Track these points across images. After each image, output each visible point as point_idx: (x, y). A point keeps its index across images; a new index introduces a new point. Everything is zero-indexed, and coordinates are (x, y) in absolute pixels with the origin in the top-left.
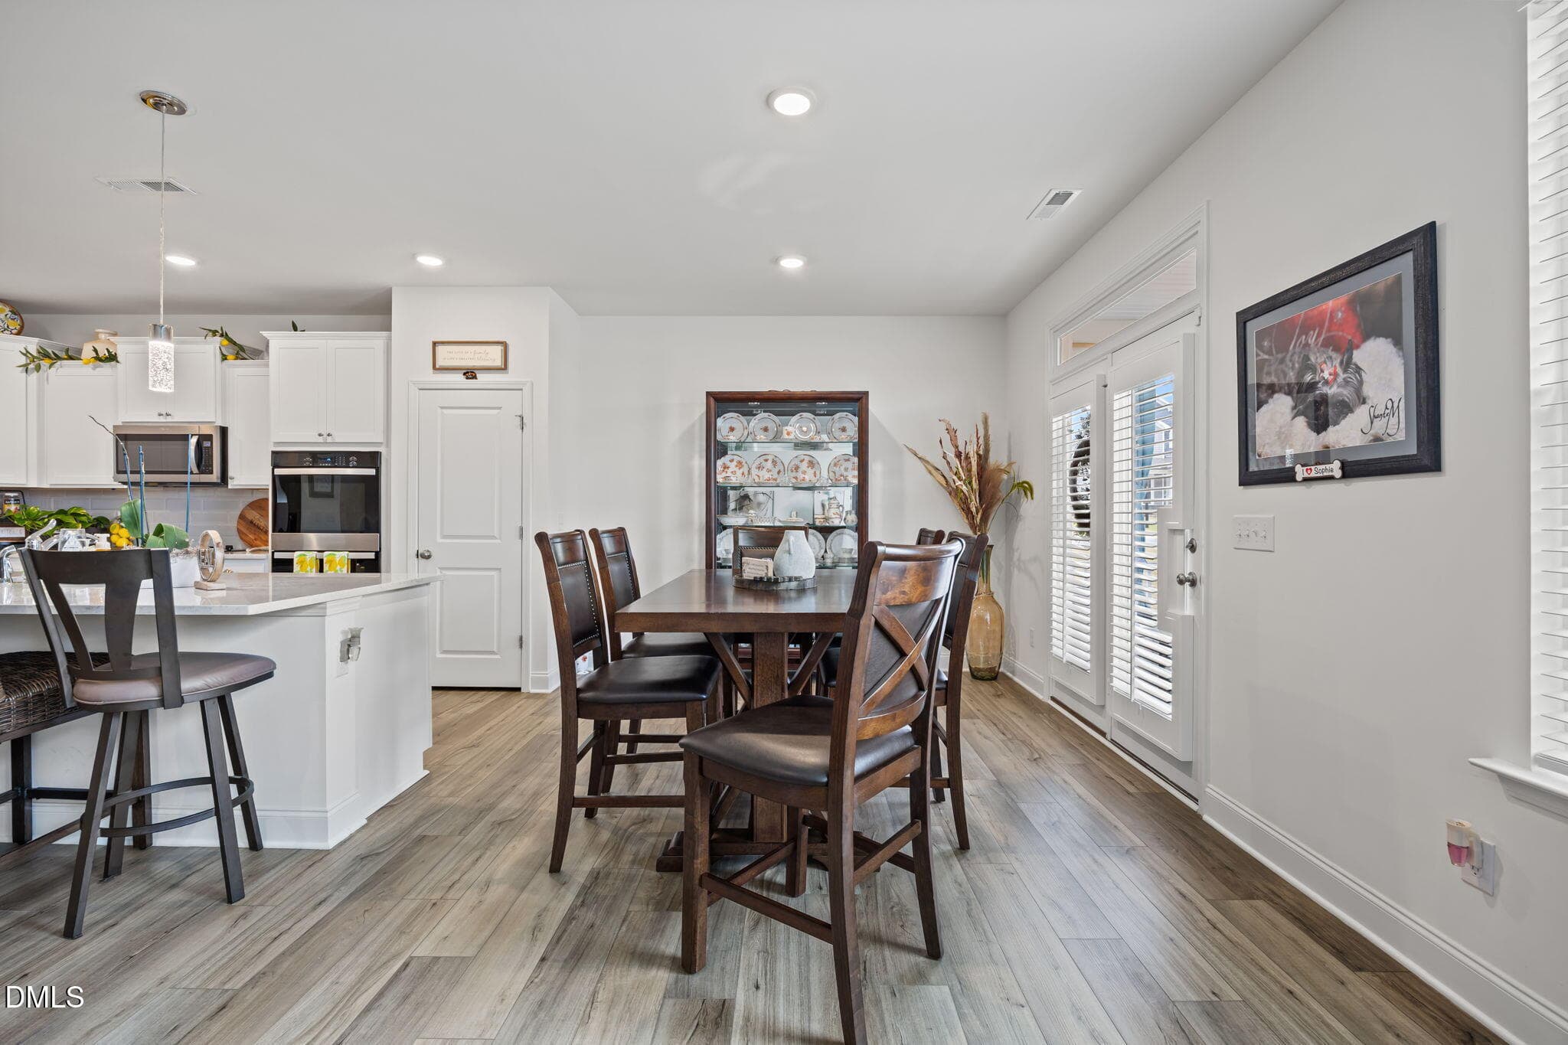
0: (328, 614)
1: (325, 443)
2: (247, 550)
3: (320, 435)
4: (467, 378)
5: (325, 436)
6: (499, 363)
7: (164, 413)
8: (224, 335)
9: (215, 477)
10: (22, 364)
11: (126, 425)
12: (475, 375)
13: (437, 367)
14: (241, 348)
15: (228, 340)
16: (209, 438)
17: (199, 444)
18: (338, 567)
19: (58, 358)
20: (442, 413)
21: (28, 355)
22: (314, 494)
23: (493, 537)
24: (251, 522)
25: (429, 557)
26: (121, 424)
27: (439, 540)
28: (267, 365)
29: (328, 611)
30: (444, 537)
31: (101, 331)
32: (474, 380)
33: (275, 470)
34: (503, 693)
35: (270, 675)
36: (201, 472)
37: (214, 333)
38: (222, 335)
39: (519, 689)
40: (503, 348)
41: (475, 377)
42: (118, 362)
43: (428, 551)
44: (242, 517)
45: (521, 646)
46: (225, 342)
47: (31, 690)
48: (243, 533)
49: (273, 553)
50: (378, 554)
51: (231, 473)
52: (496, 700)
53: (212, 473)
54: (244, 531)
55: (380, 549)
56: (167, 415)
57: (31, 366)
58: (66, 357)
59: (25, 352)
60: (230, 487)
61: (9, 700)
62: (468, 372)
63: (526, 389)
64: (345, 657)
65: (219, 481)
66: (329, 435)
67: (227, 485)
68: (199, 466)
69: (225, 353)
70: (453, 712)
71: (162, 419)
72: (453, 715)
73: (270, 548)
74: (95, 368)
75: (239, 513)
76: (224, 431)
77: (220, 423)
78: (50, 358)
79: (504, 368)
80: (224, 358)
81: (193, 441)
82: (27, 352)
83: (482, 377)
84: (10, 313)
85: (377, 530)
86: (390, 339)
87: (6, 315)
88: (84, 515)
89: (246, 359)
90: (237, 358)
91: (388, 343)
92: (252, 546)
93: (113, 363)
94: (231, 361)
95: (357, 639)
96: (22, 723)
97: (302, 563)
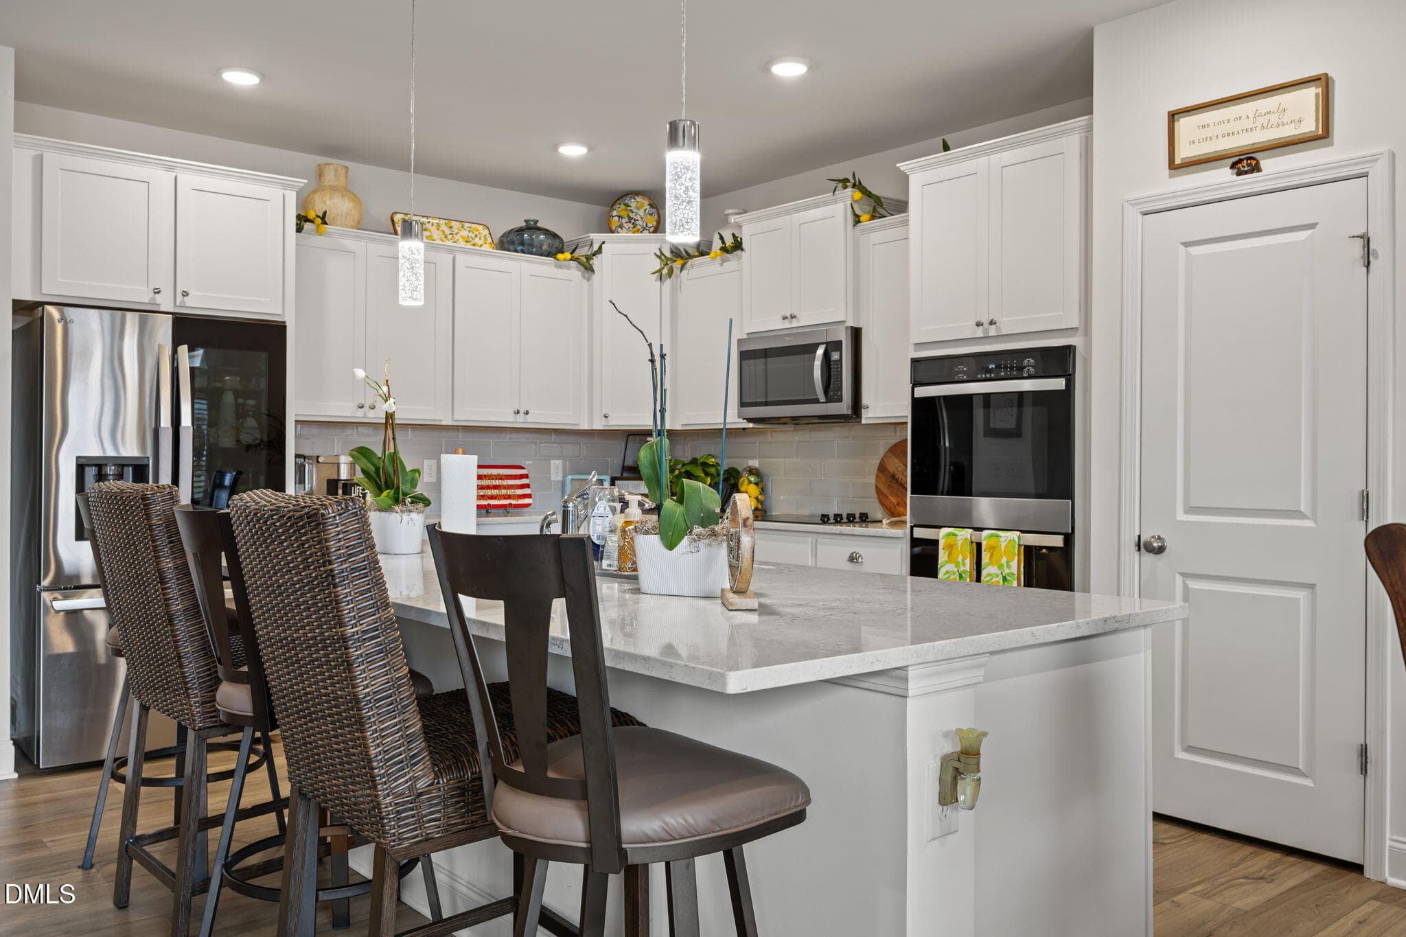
0: (911, 693)
1: (987, 338)
2: (885, 521)
3: (979, 324)
4: (1239, 173)
5: (986, 325)
6: (1310, 125)
7: (788, 315)
8: (858, 186)
9: (844, 407)
10: (657, 269)
11: (752, 336)
12: (1258, 163)
13: (1178, 161)
14: (878, 201)
15: (861, 191)
16: (837, 345)
17: (826, 355)
18: (1004, 560)
19: (690, 256)
20: (1188, 254)
21: (663, 257)
22: (992, 433)
23: (1298, 514)
24: (893, 476)
25: (1161, 550)
26: (745, 336)
27: (1181, 516)
28: (906, 222)
29: (911, 685)
30: (1191, 510)
31: (731, 211)
32: (1255, 175)
33: (916, 389)
34: (1320, 868)
35: (797, 818)
36: (829, 400)
37: (844, 182)
38: (854, 186)
39: (1358, 868)
40: (1319, 90)
41: (1256, 168)
42: (742, 250)
43: (1159, 538)
44: (882, 468)
45: (1364, 769)
46: (858, 195)
47: (471, 767)
48: (883, 494)
49: (912, 528)
50: (1069, 538)
51: (865, 400)
52: (1305, 883)
53: (840, 400)
54: (885, 490)
55: (1073, 528)
56: (793, 317)
57: (665, 271)
58: (697, 254)
59: (659, 254)
60: (863, 422)
61: (438, 783)
62: (1240, 161)
63: (1379, 172)
64: (948, 796)
65: (849, 412)
66: (992, 323)
67: (861, 418)
68: (826, 392)
69: (858, 212)
70: (1206, 895)
71: (787, 325)
72: (1207, 904)
73: (908, 518)
74: (724, 261)
75: (878, 462)
76: (856, 334)
77: (851, 323)
78: (682, 257)
79: (1324, 135)
80: (857, 220)
81: (820, 351)
82: (661, 253)
83: (1270, 165)
84: (648, 207)
85: (1068, 493)
86: (1089, 128)
87: (645, 210)
88: (713, 466)
89: (884, 217)
90: (873, 218)
91: (1087, 137)
92: (893, 515)
93: (739, 252)
94: (866, 223)
95: (971, 760)
96: (456, 824)
97: (950, 547)
